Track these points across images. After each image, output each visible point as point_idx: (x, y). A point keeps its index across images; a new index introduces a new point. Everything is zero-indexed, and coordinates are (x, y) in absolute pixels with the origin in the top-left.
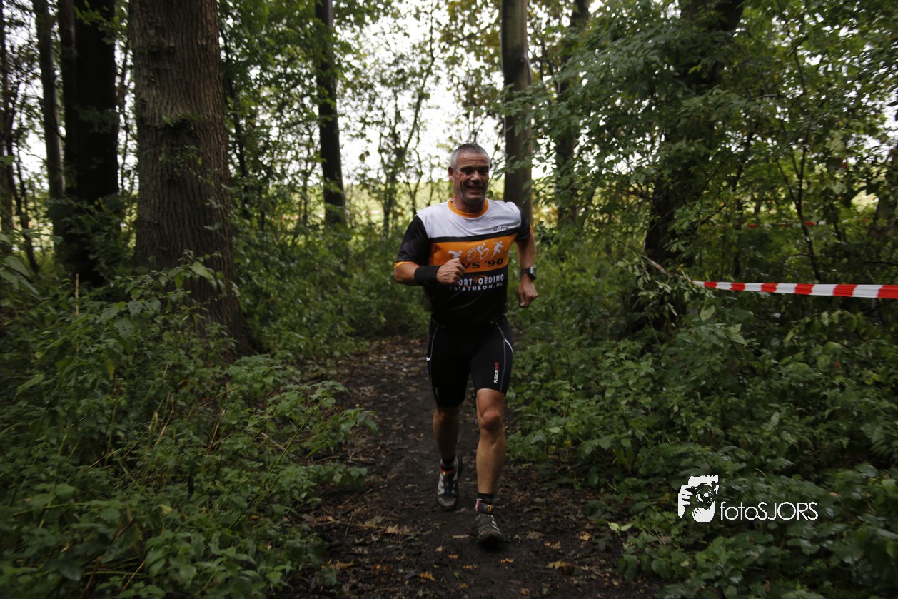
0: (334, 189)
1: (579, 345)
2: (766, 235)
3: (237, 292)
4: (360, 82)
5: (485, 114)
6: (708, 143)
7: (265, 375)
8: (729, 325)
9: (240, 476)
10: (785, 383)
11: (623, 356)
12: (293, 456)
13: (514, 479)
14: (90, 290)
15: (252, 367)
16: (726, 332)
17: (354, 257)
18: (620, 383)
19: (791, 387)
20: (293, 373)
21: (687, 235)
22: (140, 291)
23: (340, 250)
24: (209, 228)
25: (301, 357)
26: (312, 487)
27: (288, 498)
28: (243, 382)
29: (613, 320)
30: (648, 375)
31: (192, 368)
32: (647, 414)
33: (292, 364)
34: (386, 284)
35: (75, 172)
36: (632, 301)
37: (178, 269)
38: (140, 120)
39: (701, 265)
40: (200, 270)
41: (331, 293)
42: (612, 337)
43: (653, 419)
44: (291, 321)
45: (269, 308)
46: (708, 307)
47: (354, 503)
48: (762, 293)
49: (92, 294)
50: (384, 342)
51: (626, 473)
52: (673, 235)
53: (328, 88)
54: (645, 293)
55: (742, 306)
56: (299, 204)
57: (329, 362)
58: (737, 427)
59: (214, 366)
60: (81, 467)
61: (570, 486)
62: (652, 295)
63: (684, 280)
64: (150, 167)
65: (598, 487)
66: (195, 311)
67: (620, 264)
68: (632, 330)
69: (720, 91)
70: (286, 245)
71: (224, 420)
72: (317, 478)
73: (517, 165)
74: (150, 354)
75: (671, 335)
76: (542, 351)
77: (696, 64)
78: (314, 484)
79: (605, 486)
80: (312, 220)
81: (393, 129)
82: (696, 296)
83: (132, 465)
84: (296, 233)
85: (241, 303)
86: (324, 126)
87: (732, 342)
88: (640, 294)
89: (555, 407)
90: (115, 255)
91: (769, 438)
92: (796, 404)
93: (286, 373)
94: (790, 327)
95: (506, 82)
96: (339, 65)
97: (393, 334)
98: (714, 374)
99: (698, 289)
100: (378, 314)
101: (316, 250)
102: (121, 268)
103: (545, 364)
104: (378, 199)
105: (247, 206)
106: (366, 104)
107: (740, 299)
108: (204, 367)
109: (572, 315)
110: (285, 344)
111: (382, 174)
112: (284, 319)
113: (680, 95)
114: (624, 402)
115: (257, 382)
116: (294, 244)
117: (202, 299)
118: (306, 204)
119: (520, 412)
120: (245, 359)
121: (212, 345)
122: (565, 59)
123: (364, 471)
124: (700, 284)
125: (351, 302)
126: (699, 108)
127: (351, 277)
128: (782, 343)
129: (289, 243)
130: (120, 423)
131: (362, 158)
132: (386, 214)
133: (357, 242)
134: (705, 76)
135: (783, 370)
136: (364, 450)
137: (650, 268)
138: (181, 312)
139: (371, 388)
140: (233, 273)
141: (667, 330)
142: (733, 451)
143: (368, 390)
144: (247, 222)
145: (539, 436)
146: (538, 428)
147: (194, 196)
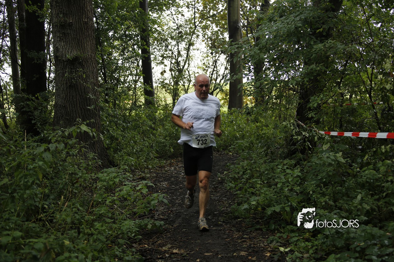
0: (149, 89)
1: (265, 162)
2: (355, 109)
3: (102, 138)
4: (161, 38)
5: (220, 53)
6: (326, 65)
7: (115, 178)
8: (336, 153)
9: (102, 226)
10: (364, 180)
11: (285, 167)
12: (128, 216)
13: (234, 226)
14: (32, 137)
15: (109, 173)
16: (335, 156)
17: (159, 120)
18: (284, 180)
19: (367, 182)
20: (129, 176)
21: (316, 109)
22: (55, 138)
23: (152, 117)
24: (88, 107)
25: (133, 168)
26: (137, 231)
27: (126, 236)
28: (104, 181)
29: (281, 150)
30: (298, 176)
31: (80, 174)
32: (297, 195)
33: (129, 172)
34: (173, 133)
35: (26, 81)
36: (290, 141)
37: (74, 128)
38: (56, 57)
39: (323, 124)
40: (84, 128)
41: (148, 138)
42: (281, 157)
43: (301, 198)
44: (128, 151)
45: (118, 146)
46: (327, 143)
47: (158, 238)
48: (352, 137)
49: (33, 139)
50: (172, 161)
51: (288, 224)
52: (310, 109)
53: (146, 41)
54: (296, 137)
55: (343, 143)
56: (132, 95)
57: (146, 171)
58: (341, 201)
59: (91, 173)
60: (26, 223)
61: (261, 229)
62: (299, 138)
63: (315, 131)
64: (61, 79)
65: (274, 230)
66: (82, 147)
67: (284, 123)
68: (291, 154)
69: (332, 41)
70: (126, 115)
71: (96, 199)
72: (140, 227)
73: (235, 77)
74: (60, 168)
75: (309, 157)
76: (247, 165)
77: (320, 28)
78: (138, 229)
79: (278, 230)
80: (138, 103)
81: (177, 60)
82: (321, 138)
83: (51, 221)
84: (131, 110)
85: (104, 143)
86: (144, 59)
87: (338, 161)
88: (294, 137)
89: (253, 192)
90: (45, 120)
91: (356, 207)
92: (370, 190)
93: (125, 176)
94: (366, 153)
95: (230, 38)
96: (151, 30)
97: (177, 157)
98: (329, 176)
99: (322, 135)
100: (170, 148)
101: (140, 118)
102: (47, 127)
103: (249, 171)
104: (170, 93)
105: (107, 97)
106: (164, 48)
107: (343, 140)
108: (86, 174)
109: (262, 147)
110: (125, 162)
111: (171, 81)
112: (125, 151)
113: (312, 43)
114: (287, 189)
115: (111, 181)
116: (130, 115)
117: (86, 141)
118: (136, 96)
119: (236, 194)
120: (105, 170)
121: (90, 163)
122: (258, 26)
123: (162, 222)
124: (323, 132)
125: (157, 142)
126: (321, 49)
127: (157, 130)
128: (362, 160)
129: (128, 114)
130: (46, 201)
131: (162, 73)
132: (174, 100)
133: (160, 113)
134: (324, 34)
135: (363, 174)
136: (163, 213)
137: (298, 125)
138: (75, 148)
139: (166, 183)
140: (100, 129)
141: (307, 154)
142: (338, 212)
143: (165, 184)
144: (107, 105)
145: (246, 206)
146: (245, 202)
147: (82, 93)
